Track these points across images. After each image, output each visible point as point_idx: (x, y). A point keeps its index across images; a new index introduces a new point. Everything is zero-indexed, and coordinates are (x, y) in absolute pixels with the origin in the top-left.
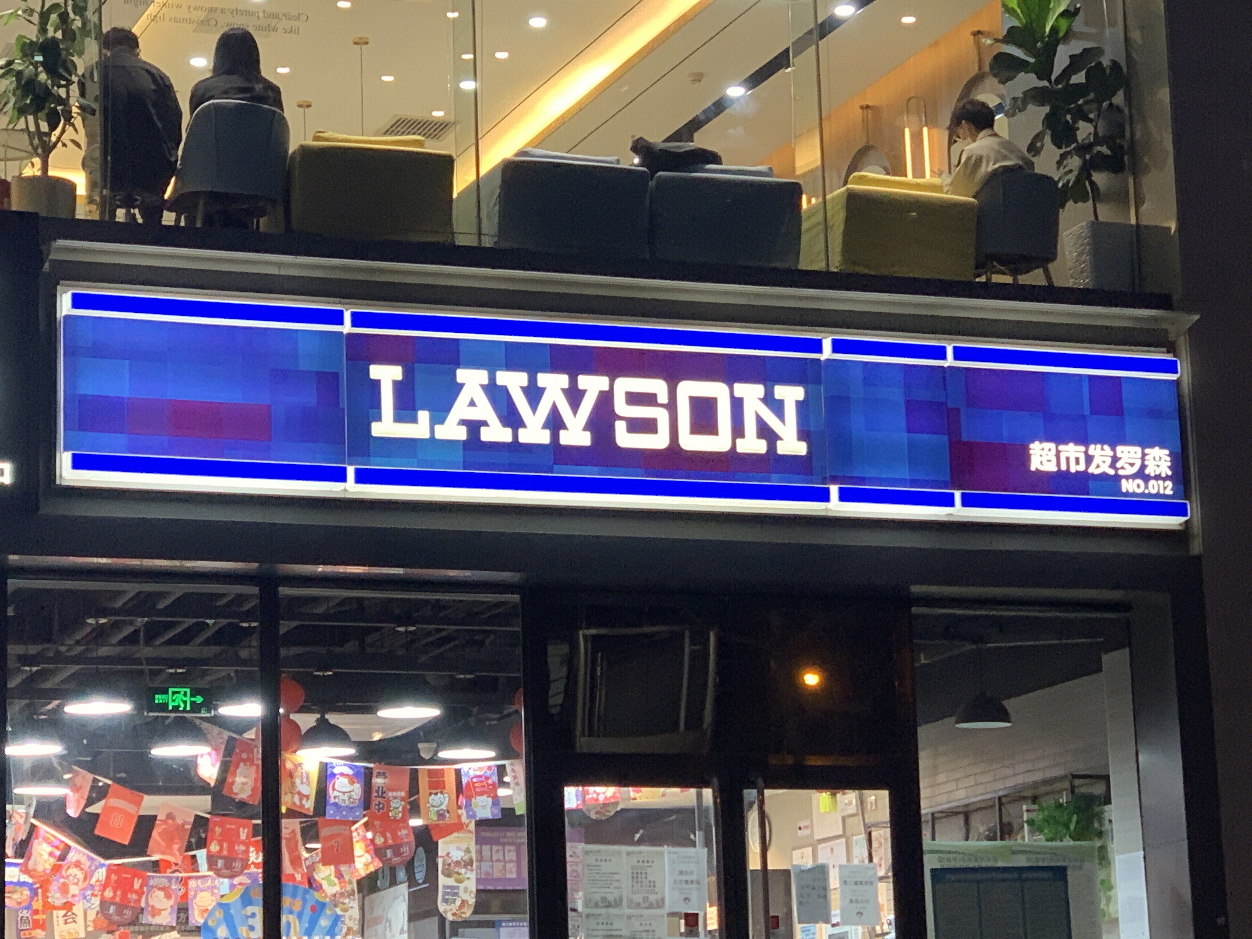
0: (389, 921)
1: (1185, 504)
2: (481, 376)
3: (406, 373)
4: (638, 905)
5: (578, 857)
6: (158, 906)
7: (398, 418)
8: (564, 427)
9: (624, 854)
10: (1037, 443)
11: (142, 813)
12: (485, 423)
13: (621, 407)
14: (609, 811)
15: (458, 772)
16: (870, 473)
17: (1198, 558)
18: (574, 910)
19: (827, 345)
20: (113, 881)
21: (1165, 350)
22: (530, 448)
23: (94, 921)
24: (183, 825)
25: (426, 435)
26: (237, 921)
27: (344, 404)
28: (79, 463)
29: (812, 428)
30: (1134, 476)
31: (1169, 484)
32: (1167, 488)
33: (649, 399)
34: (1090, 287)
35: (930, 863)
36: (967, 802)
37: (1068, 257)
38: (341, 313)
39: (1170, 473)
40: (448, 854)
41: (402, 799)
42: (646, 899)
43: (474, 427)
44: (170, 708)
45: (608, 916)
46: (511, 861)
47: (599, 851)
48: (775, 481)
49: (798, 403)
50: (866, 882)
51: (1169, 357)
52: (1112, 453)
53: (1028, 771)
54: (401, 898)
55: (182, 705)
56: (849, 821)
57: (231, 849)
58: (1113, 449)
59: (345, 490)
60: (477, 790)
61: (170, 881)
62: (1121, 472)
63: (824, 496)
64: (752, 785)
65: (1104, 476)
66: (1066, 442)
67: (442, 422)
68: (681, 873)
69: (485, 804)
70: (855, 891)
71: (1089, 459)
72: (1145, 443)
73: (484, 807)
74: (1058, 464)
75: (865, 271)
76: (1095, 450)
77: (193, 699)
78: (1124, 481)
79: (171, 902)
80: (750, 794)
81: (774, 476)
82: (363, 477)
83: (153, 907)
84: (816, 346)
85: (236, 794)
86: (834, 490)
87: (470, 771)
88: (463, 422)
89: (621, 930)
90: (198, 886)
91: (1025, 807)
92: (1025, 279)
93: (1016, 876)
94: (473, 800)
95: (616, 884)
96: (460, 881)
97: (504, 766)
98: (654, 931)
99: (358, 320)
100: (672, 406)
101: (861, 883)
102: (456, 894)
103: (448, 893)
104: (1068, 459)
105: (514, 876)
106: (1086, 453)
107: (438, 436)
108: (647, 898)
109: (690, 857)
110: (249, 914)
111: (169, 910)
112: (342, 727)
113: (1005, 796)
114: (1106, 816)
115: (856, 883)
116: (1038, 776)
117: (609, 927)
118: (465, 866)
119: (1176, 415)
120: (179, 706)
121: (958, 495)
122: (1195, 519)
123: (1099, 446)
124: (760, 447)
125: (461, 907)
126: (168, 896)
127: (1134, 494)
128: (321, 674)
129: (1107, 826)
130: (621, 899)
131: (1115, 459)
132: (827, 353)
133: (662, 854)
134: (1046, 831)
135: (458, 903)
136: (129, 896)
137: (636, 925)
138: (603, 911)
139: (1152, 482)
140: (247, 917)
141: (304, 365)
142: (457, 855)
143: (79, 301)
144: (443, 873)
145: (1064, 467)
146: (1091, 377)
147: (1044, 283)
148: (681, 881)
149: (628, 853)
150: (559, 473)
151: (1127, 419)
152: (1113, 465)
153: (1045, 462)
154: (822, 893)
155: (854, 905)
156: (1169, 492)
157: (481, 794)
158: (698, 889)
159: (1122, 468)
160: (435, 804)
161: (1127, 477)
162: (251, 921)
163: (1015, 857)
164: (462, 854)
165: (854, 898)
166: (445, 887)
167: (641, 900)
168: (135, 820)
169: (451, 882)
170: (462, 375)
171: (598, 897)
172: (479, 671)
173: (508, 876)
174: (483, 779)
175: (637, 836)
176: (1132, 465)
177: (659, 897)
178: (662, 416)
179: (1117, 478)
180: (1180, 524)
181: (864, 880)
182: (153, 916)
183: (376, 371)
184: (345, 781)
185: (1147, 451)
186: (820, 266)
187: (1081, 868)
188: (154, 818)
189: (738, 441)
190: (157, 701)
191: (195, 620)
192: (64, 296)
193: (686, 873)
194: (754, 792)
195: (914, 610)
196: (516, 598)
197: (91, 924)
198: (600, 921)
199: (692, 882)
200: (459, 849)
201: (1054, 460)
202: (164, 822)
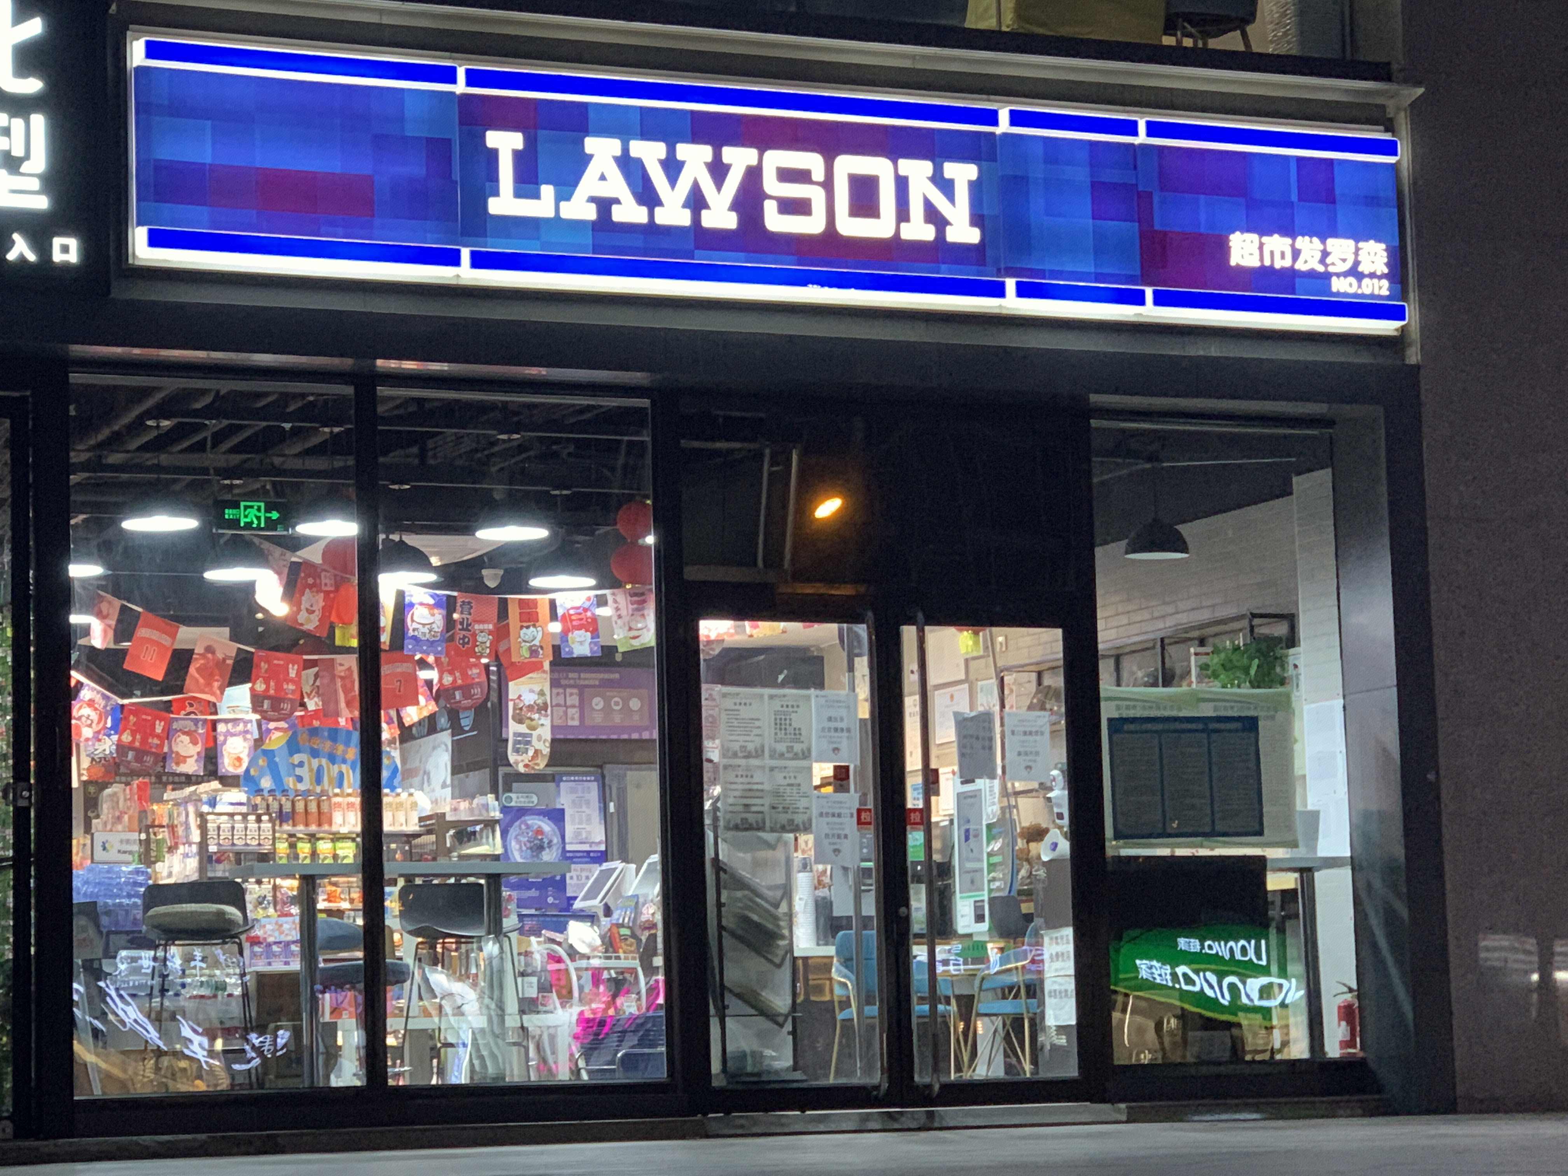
0: (427, 773)
1: (1403, 306)
2: (613, 146)
3: (527, 140)
4: (782, 756)
5: (714, 700)
6: (183, 753)
7: (518, 194)
8: (706, 206)
9: (766, 697)
10: (1238, 233)
11: (177, 646)
12: (617, 201)
13: (771, 185)
14: (713, 649)
15: (553, 604)
16: (1048, 265)
17: (1417, 367)
18: (710, 761)
19: (1004, 116)
20: (131, 724)
21: (1382, 128)
22: (668, 230)
23: (88, 769)
24: (224, 660)
25: (551, 214)
26: (283, 771)
27: (456, 175)
28: (157, 239)
29: (985, 212)
30: (1346, 274)
31: (1385, 283)
32: (1381, 289)
33: (802, 176)
34: (1294, 52)
35: (1107, 711)
36: (1118, 643)
37: (1268, 19)
38: (453, 69)
39: (1386, 271)
40: (520, 696)
41: (490, 633)
42: (790, 749)
43: (605, 205)
44: (242, 524)
45: (748, 768)
46: (573, 706)
47: (738, 694)
48: (944, 273)
49: (971, 183)
50: (1037, 732)
51: (1387, 137)
52: (1321, 247)
53: (1193, 609)
54: (443, 746)
55: (256, 522)
56: (972, 664)
57: (279, 688)
58: (1323, 242)
59: (458, 276)
60: (575, 623)
61: (196, 725)
62: (1331, 269)
63: (998, 291)
64: (911, 621)
65: (1312, 274)
66: (1269, 233)
67: (568, 198)
68: (830, 719)
69: (582, 639)
70: (1023, 742)
71: (1296, 253)
72: (1358, 236)
73: (581, 643)
74: (1262, 259)
75: (1041, 31)
76: (1302, 242)
77: (268, 515)
78: (1334, 279)
79: (199, 748)
80: (909, 633)
81: (943, 267)
82: (480, 261)
83: (177, 753)
84: (991, 118)
85: (302, 625)
86: (1011, 284)
87: (567, 602)
88: (592, 199)
89: (762, 783)
90: (228, 731)
91: (1192, 650)
92: (1214, 44)
93: (1200, 726)
94: (570, 635)
95: (756, 731)
96: (533, 728)
97: (604, 596)
98: (799, 785)
99: (473, 78)
100: (828, 185)
101: (1031, 733)
102: (528, 743)
103: (519, 742)
104: (1272, 253)
105: (576, 723)
106: (1293, 246)
107: (564, 215)
108: (792, 747)
109: (839, 701)
110: (296, 763)
111: (196, 757)
112: (422, 549)
113: (1169, 637)
114: (1291, 660)
115: (1025, 733)
116: (1204, 616)
117: (749, 780)
118: (539, 711)
119: (1395, 203)
120: (252, 522)
121: (1149, 292)
122: (1413, 324)
123: (1307, 238)
124: (927, 233)
125: (533, 758)
126: (194, 742)
127: (1346, 295)
128: (396, 487)
129: (1291, 671)
130: (763, 747)
131: (1325, 254)
132: (1004, 126)
133: (808, 697)
134: (1222, 676)
135: (531, 753)
136: (150, 740)
137: (779, 777)
138: (742, 762)
139: (1366, 281)
140: (294, 766)
141: (411, 131)
142: (530, 698)
143: (154, 51)
144: (514, 719)
145: (1267, 263)
146: (1300, 159)
147: (1242, 48)
148: (829, 729)
149: (771, 697)
150: (700, 259)
151: (1338, 207)
152: (1322, 261)
153: (1246, 256)
154: (987, 743)
155: (1023, 757)
156: (1385, 292)
157: (579, 628)
158: (848, 738)
159: (1333, 264)
160: (526, 638)
161: (1338, 275)
162: (298, 771)
163: (1203, 705)
164: (536, 697)
165: (1022, 750)
166: (515, 734)
167: (784, 750)
168: (169, 654)
169: (523, 729)
170: (591, 144)
171: (736, 746)
172: (577, 487)
173: (570, 723)
174: (580, 611)
175: (781, 677)
176: (1344, 260)
177: (804, 746)
178: (816, 195)
179: (1327, 276)
180: (1397, 330)
181: (1034, 729)
182: (178, 764)
183: (495, 139)
184: (425, 611)
185: (1361, 245)
186: (990, 24)
187: (1273, 718)
188: (191, 652)
189: (903, 225)
190: (227, 517)
191: (264, 424)
192: (135, 43)
193: (836, 720)
194: (913, 629)
195: (1094, 423)
196: (645, 403)
197: (85, 772)
198: (740, 773)
199: (842, 730)
200: (531, 691)
201: (1257, 252)
202: (203, 656)
